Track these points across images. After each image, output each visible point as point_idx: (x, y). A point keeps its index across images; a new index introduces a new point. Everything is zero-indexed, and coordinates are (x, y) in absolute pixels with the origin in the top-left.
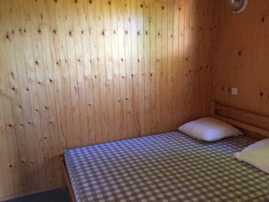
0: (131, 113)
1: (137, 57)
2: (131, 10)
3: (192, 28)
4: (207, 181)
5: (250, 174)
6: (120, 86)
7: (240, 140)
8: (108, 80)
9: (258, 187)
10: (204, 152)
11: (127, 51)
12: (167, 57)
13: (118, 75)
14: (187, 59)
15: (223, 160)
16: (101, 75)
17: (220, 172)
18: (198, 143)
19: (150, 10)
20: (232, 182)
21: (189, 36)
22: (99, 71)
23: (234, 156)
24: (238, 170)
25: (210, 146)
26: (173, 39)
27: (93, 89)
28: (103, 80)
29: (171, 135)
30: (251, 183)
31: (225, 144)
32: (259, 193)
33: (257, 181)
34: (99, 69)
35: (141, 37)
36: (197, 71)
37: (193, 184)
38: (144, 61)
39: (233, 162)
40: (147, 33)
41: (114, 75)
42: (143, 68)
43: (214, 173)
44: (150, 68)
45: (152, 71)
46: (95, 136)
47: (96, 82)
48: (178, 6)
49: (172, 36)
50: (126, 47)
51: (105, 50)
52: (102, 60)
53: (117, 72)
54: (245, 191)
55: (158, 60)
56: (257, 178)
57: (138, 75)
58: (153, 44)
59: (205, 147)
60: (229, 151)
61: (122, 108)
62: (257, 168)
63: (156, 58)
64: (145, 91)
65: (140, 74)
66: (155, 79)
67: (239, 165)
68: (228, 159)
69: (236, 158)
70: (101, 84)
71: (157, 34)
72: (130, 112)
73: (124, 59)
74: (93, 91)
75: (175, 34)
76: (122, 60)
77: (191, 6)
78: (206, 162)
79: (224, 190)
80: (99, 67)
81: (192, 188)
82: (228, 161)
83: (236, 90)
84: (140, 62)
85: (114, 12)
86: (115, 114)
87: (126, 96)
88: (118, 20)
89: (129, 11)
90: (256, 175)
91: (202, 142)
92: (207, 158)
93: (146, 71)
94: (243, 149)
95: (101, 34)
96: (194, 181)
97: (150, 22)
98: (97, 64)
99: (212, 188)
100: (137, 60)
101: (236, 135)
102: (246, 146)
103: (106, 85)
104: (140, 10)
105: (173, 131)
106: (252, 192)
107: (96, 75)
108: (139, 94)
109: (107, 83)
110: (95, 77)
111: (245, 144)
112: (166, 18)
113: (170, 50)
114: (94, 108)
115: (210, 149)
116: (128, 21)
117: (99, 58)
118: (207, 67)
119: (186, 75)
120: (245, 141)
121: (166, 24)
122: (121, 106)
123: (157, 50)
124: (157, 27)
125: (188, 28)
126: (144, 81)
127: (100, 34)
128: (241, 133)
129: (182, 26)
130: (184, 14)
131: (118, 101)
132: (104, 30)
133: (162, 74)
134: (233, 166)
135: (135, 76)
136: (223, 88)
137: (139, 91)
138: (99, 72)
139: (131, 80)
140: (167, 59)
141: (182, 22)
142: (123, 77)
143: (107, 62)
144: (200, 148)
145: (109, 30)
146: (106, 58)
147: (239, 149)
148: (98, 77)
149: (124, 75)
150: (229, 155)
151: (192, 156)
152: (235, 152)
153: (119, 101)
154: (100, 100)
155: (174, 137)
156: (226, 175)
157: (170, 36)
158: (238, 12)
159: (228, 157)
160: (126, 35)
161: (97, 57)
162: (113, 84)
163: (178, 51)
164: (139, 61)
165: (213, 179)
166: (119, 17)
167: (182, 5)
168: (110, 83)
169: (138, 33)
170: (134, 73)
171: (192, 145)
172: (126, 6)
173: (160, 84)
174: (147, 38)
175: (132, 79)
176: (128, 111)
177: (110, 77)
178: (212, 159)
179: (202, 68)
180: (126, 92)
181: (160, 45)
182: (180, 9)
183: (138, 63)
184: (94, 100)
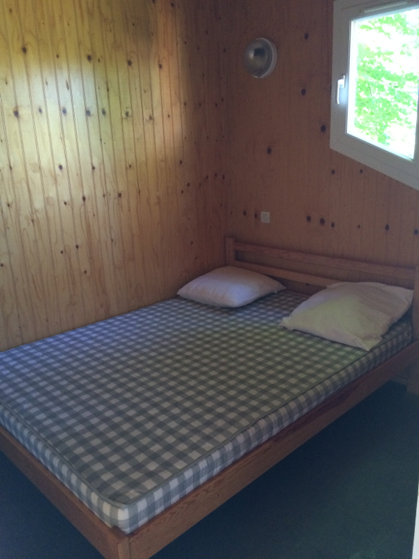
0: (88, 273)
1: (90, 161)
2: (68, 65)
3: (185, 104)
4: (251, 368)
5: (310, 346)
6: (61, 221)
7: (282, 298)
8: (36, 210)
9: (327, 362)
10: (233, 326)
11: (67, 149)
12: (147, 159)
13: (55, 199)
14: (181, 162)
15: (266, 334)
16: (19, 201)
17: (267, 351)
18: (218, 312)
19: (105, 67)
20: (288, 363)
21: (181, 118)
22: (14, 192)
23: (280, 325)
24: (292, 343)
25: (240, 314)
26: (153, 124)
27: (5, 230)
28: (25, 211)
29: (168, 306)
30: (316, 358)
31: (262, 308)
32: (330, 371)
33: (323, 354)
34: (14, 188)
35: (93, 120)
36: (200, 185)
37: (231, 378)
38: (104, 168)
39: (282, 333)
40: (104, 113)
41: (47, 201)
42: (104, 183)
43: (259, 355)
44: (116, 182)
45: (122, 188)
46: (20, 327)
47: (11, 215)
48: (157, 61)
49: (151, 118)
50: (67, 142)
51: (23, 147)
52: (19, 169)
53: (52, 193)
54: (310, 371)
55: (130, 166)
56: (321, 350)
57: (96, 197)
58: (118, 135)
59: (232, 317)
60: (272, 318)
61: (71, 266)
62: (318, 337)
63: (126, 161)
64: (111, 227)
65: (99, 193)
66: (129, 203)
67: (291, 336)
68: (273, 330)
69: (285, 326)
70: (22, 219)
71: (124, 115)
72: (85, 272)
73: (64, 166)
74: (5, 235)
75: (157, 114)
76: (61, 167)
77: (180, 61)
78: (241, 341)
79: (282, 376)
80: (13, 183)
81: (232, 382)
82: (273, 334)
83: (268, 214)
84: (95, 170)
85: (34, 69)
86: (57, 279)
87: (76, 240)
88: (45, 84)
89: (65, 66)
90: (319, 346)
91: (225, 310)
92: (241, 335)
93: (109, 187)
94: (292, 311)
95: (13, 114)
96: (232, 373)
97: (108, 90)
98: (10, 178)
99: (262, 377)
100: (91, 168)
101: (276, 292)
102: (295, 306)
103: (33, 221)
104: (87, 67)
105: (168, 299)
106: (320, 371)
107: (10, 201)
108: (99, 233)
109: (35, 217)
110: (9, 205)
111: (291, 304)
112: (137, 83)
113: (150, 146)
114: (12, 270)
115: (240, 320)
116: (66, 89)
117: (12, 165)
118: (216, 175)
119: (182, 192)
120: (290, 299)
121: (139, 94)
122: (68, 261)
123: (127, 145)
124: (122, 100)
125: (178, 104)
126: (108, 209)
127: (10, 115)
128: (282, 287)
129: (167, 100)
130: (170, 76)
131: (60, 253)
132: (17, 107)
133: (139, 192)
134: (283, 340)
135: (89, 199)
136: (245, 213)
137: (99, 228)
138: (15, 196)
139: (83, 207)
140: (146, 164)
141: (166, 91)
142: (65, 203)
143: (30, 173)
144: (225, 320)
145: (28, 107)
146: (27, 165)
147: (285, 312)
148: (14, 205)
149: (67, 198)
150: (272, 324)
151: (216, 336)
152: (281, 318)
153: (62, 252)
154: (24, 252)
155: (174, 309)
156: (278, 355)
157: (148, 118)
158: (262, 77)
159: (272, 327)
160: (63, 116)
161: (7, 163)
162: (48, 218)
163: (165, 147)
164: (93, 168)
165: (260, 363)
166: (46, 78)
167: (164, 58)
168: (41, 216)
169: (88, 113)
170: (86, 193)
171: (209, 318)
172: (58, 56)
173: (138, 212)
174: (105, 121)
175: (84, 205)
176: (83, 270)
177: (39, 204)
178: (249, 335)
179: (207, 177)
180: (75, 232)
181: (132, 136)
182: (160, 66)
183: (93, 172)
184: (9, 253)
